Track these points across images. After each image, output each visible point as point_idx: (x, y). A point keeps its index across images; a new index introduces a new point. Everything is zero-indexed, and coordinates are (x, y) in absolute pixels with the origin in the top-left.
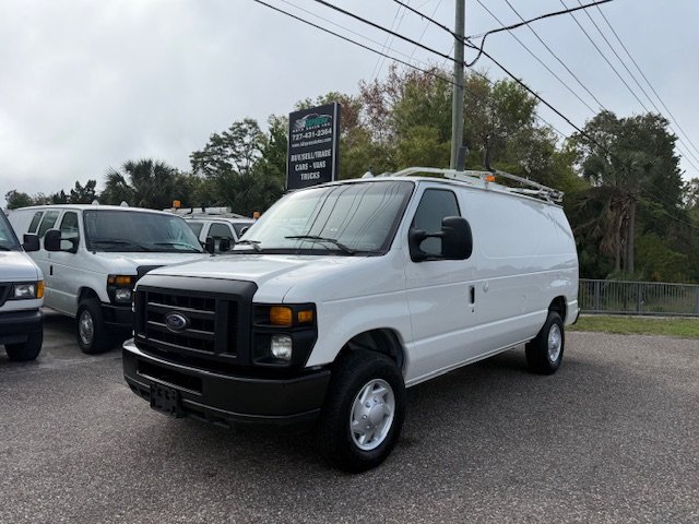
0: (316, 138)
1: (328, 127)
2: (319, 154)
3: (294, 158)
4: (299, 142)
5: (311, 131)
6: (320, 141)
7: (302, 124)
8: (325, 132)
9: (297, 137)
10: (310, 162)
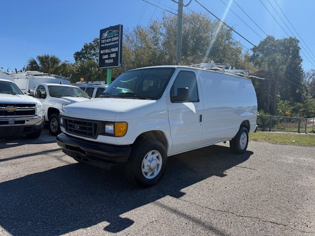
0: (112, 42)
1: (117, 36)
2: (113, 50)
3: (102, 52)
4: (104, 44)
5: (110, 38)
6: (113, 43)
7: (105, 35)
8: (116, 39)
9: (103, 41)
10: (109, 54)
